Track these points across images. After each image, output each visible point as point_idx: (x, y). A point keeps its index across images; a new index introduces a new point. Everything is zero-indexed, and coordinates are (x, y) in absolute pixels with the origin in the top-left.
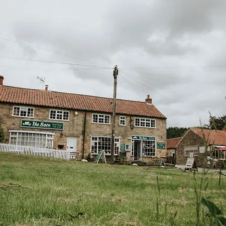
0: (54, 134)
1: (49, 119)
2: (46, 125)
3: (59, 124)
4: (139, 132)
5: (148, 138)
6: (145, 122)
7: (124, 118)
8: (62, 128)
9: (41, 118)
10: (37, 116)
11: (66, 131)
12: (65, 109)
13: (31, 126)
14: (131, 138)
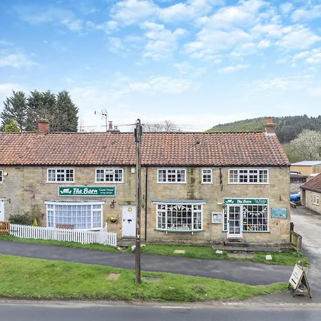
0: (104, 203)
1: (96, 182)
2: (91, 192)
3: (109, 188)
4: (236, 192)
5: (253, 202)
6: (248, 174)
7: (209, 172)
8: (113, 194)
9: (85, 182)
10: (79, 179)
11: (119, 197)
12: (115, 166)
13: (72, 194)
14: (222, 203)
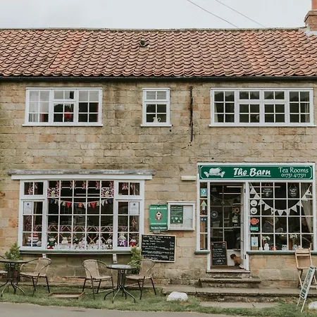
4: (230, 146)
5: (275, 172)
14: (197, 177)
